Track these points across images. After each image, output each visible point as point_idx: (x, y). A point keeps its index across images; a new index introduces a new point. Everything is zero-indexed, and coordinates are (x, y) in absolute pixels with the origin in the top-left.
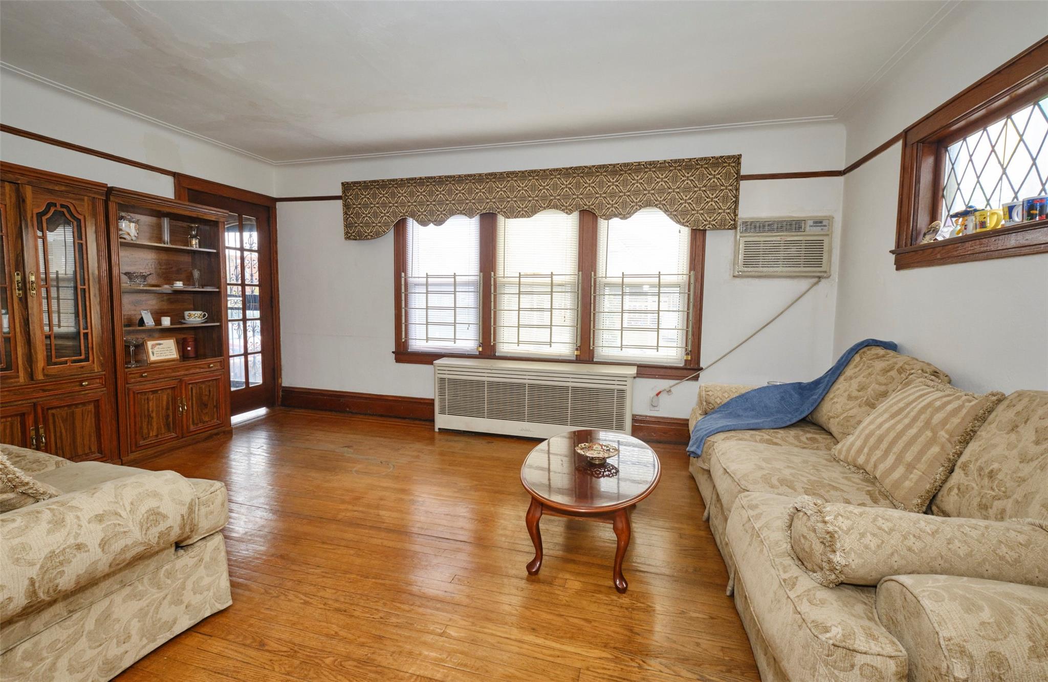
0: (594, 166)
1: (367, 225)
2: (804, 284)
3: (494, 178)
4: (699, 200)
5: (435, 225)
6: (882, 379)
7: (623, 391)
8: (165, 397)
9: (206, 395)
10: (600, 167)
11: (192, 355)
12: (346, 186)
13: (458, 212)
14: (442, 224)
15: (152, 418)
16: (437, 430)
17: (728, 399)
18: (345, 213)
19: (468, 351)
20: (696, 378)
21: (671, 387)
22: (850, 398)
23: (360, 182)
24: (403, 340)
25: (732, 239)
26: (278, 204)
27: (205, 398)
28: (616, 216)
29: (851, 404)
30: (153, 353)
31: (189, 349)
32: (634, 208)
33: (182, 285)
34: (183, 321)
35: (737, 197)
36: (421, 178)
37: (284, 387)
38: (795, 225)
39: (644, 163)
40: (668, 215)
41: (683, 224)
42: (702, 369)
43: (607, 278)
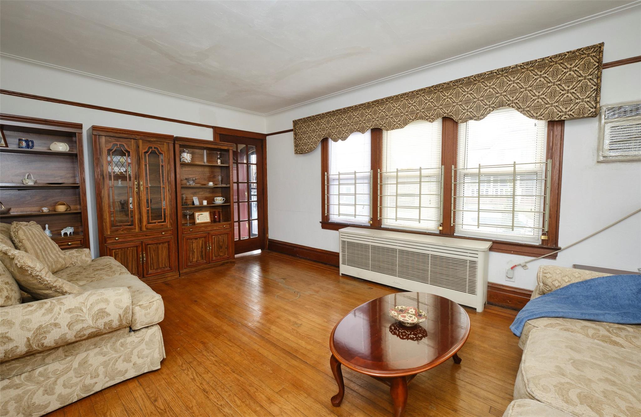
0: (451, 82)
1: (305, 144)
3: (378, 103)
4: (553, 94)
5: (342, 140)
7: (474, 262)
8: (201, 242)
9: (222, 242)
10: (457, 81)
11: (217, 220)
12: (295, 123)
13: (355, 130)
14: (346, 139)
15: (194, 252)
16: (341, 275)
17: (568, 284)
18: (295, 139)
19: (364, 223)
20: (554, 257)
21: (526, 263)
23: (302, 119)
24: (326, 215)
25: (597, 126)
26: (268, 137)
27: (221, 244)
30: (198, 219)
31: (216, 217)
32: (488, 110)
33: (212, 184)
34: (214, 203)
35: (598, 86)
36: (333, 111)
37: (270, 239)
39: (496, 71)
40: (521, 112)
41: (537, 118)
42: (559, 249)
43: (464, 169)
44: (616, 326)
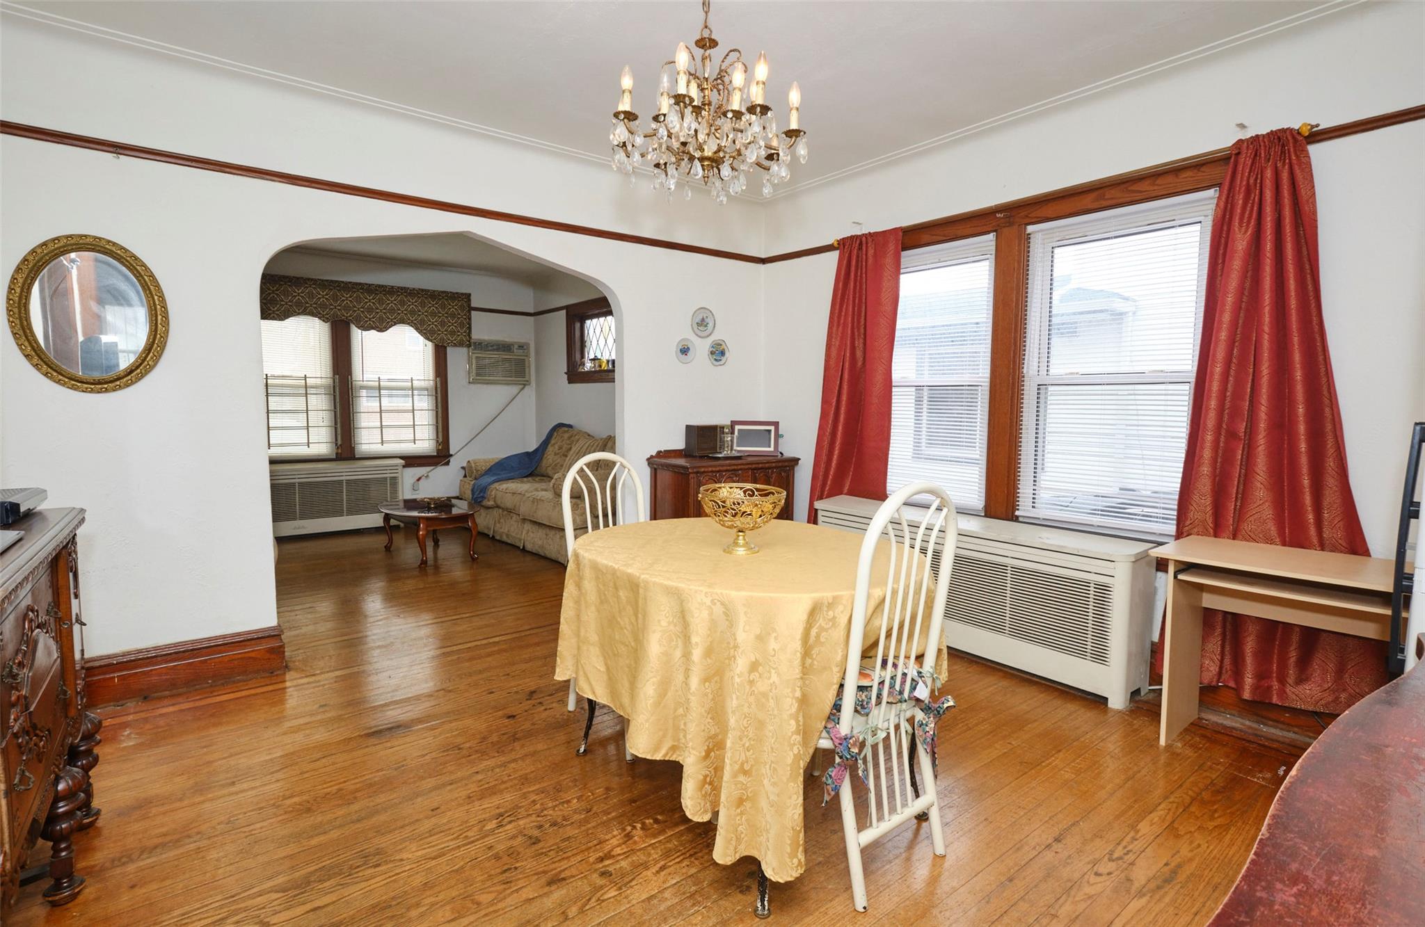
2: (514, 389)
4: (443, 324)
7: (395, 478)
10: (357, 284)
17: (489, 467)
20: (448, 463)
21: (428, 473)
22: (555, 454)
25: (466, 354)
28: (373, 328)
29: (556, 457)
32: (390, 324)
35: (470, 324)
38: (505, 347)
39: (396, 288)
40: (418, 332)
41: (427, 339)
42: (451, 455)
43: (362, 381)
44: (518, 478)
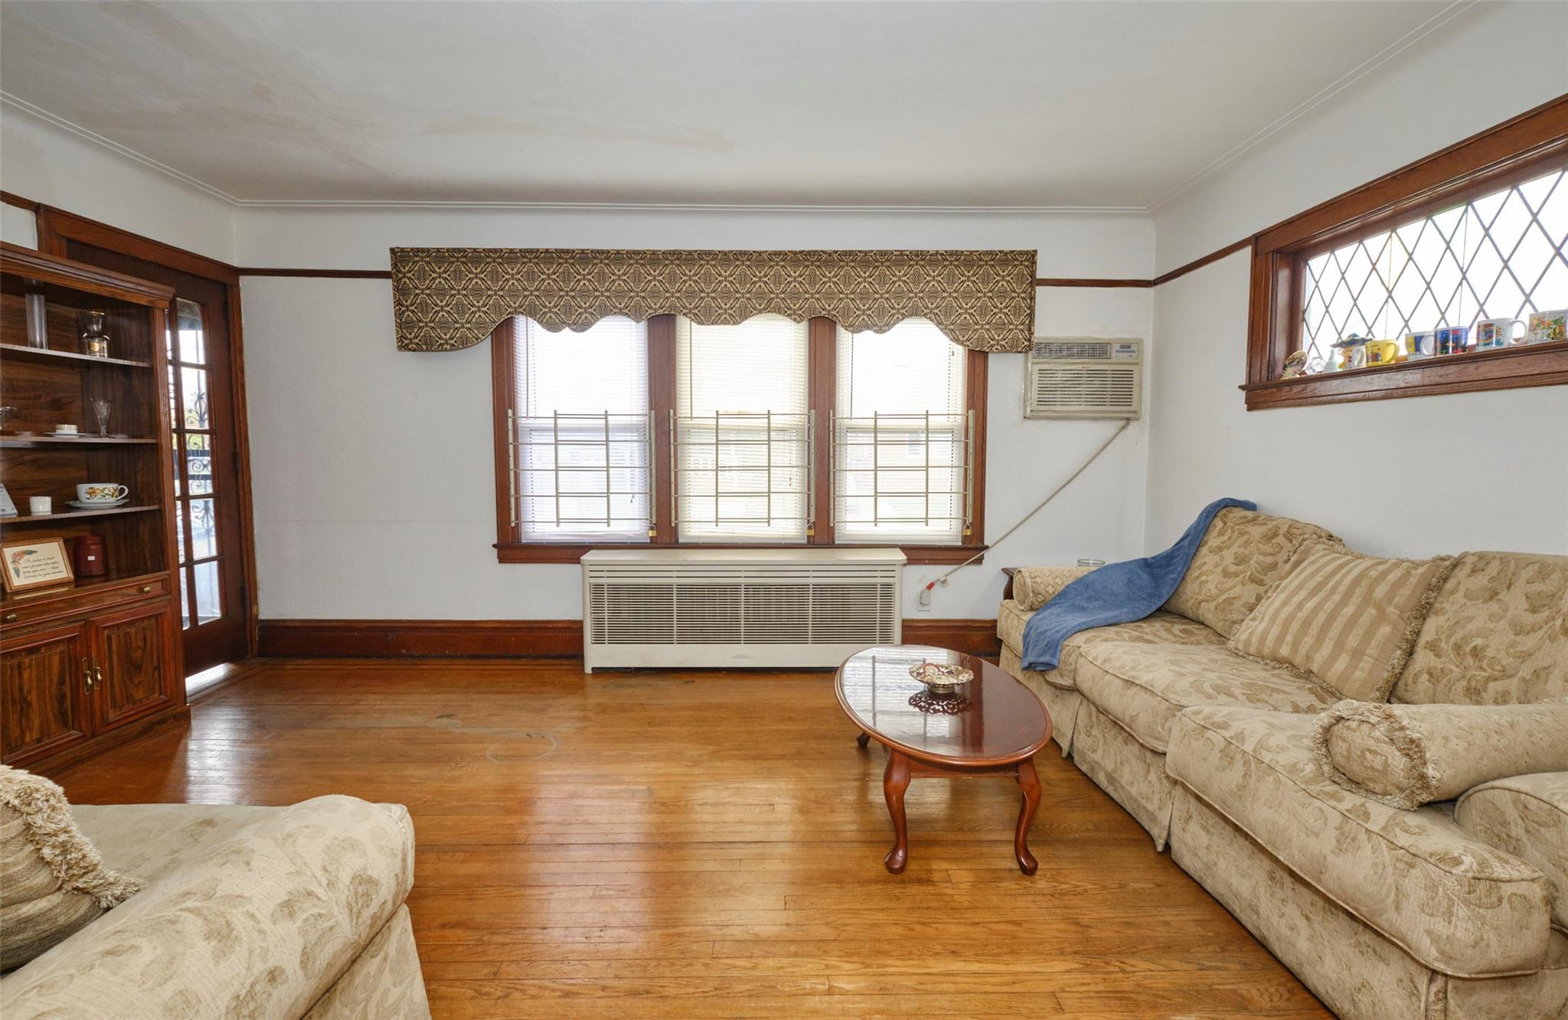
0: (836, 252)
1: (444, 325)
2: (1108, 429)
3: (678, 259)
4: (983, 311)
5: (574, 330)
6: (1267, 548)
7: (889, 585)
8: (56, 659)
9: (139, 647)
10: (846, 253)
11: (97, 570)
12: (399, 255)
13: (615, 310)
14: (585, 329)
15: (30, 704)
16: (588, 670)
17: (1063, 587)
18: (398, 303)
19: (630, 538)
20: (979, 561)
21: (946, 575)
22: (1226, 574)
23: (428, 250)
24: (513, 525)
25: (1021, 367)
26: (244, 281)
27: (136, 655)
28: (868, 327)
29: (1230, 582)
30: (17, 572)
31: (91, 558)
32: (895, 318)
33: (75, 432)
34: (73, 503)
35: (1032, 308)
36: (547, 251)
37: (262, 621)
38: (1097, 350)
39: (908, 253)
40: (942, 330)
41: (957, 341)
42: (987, 547)
43: (851, 419)
44: (1132, 625)
